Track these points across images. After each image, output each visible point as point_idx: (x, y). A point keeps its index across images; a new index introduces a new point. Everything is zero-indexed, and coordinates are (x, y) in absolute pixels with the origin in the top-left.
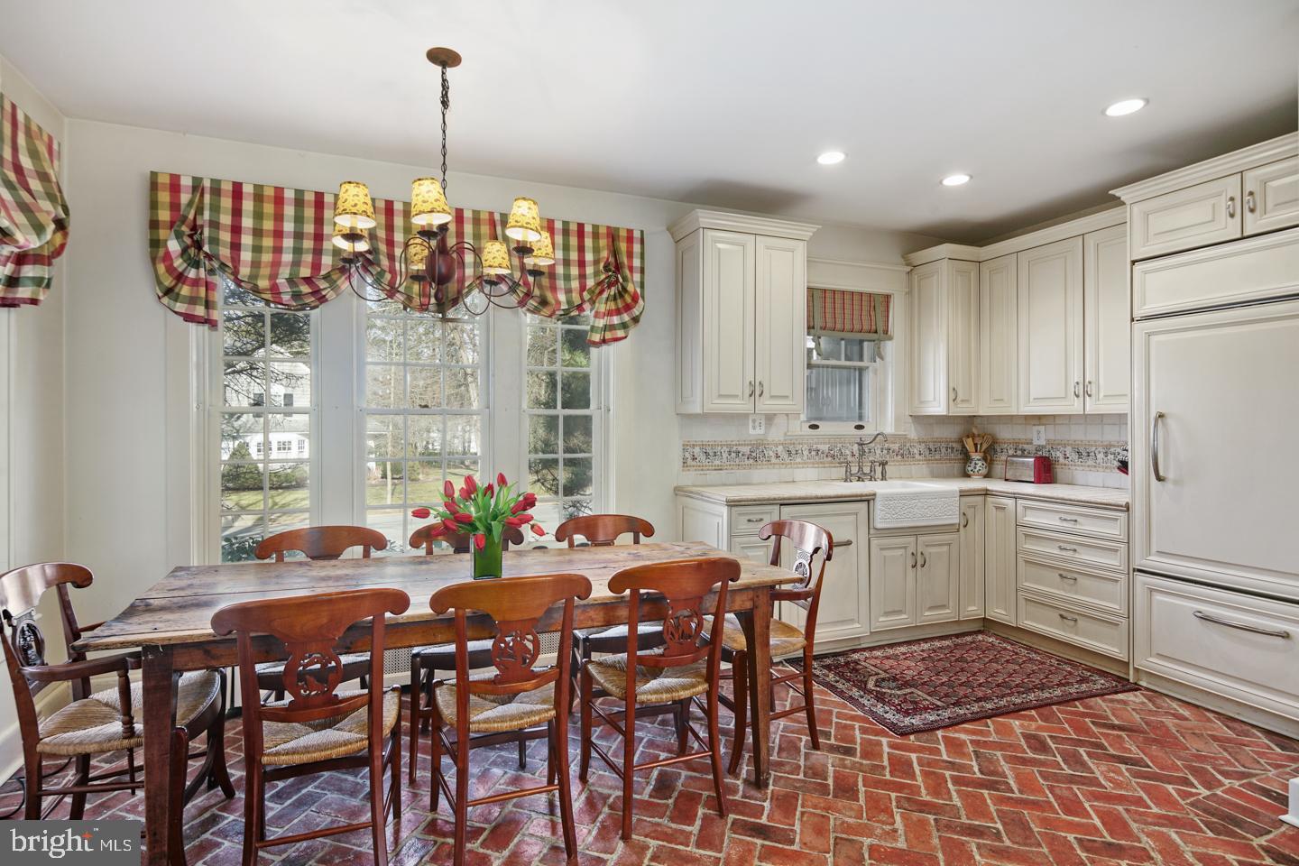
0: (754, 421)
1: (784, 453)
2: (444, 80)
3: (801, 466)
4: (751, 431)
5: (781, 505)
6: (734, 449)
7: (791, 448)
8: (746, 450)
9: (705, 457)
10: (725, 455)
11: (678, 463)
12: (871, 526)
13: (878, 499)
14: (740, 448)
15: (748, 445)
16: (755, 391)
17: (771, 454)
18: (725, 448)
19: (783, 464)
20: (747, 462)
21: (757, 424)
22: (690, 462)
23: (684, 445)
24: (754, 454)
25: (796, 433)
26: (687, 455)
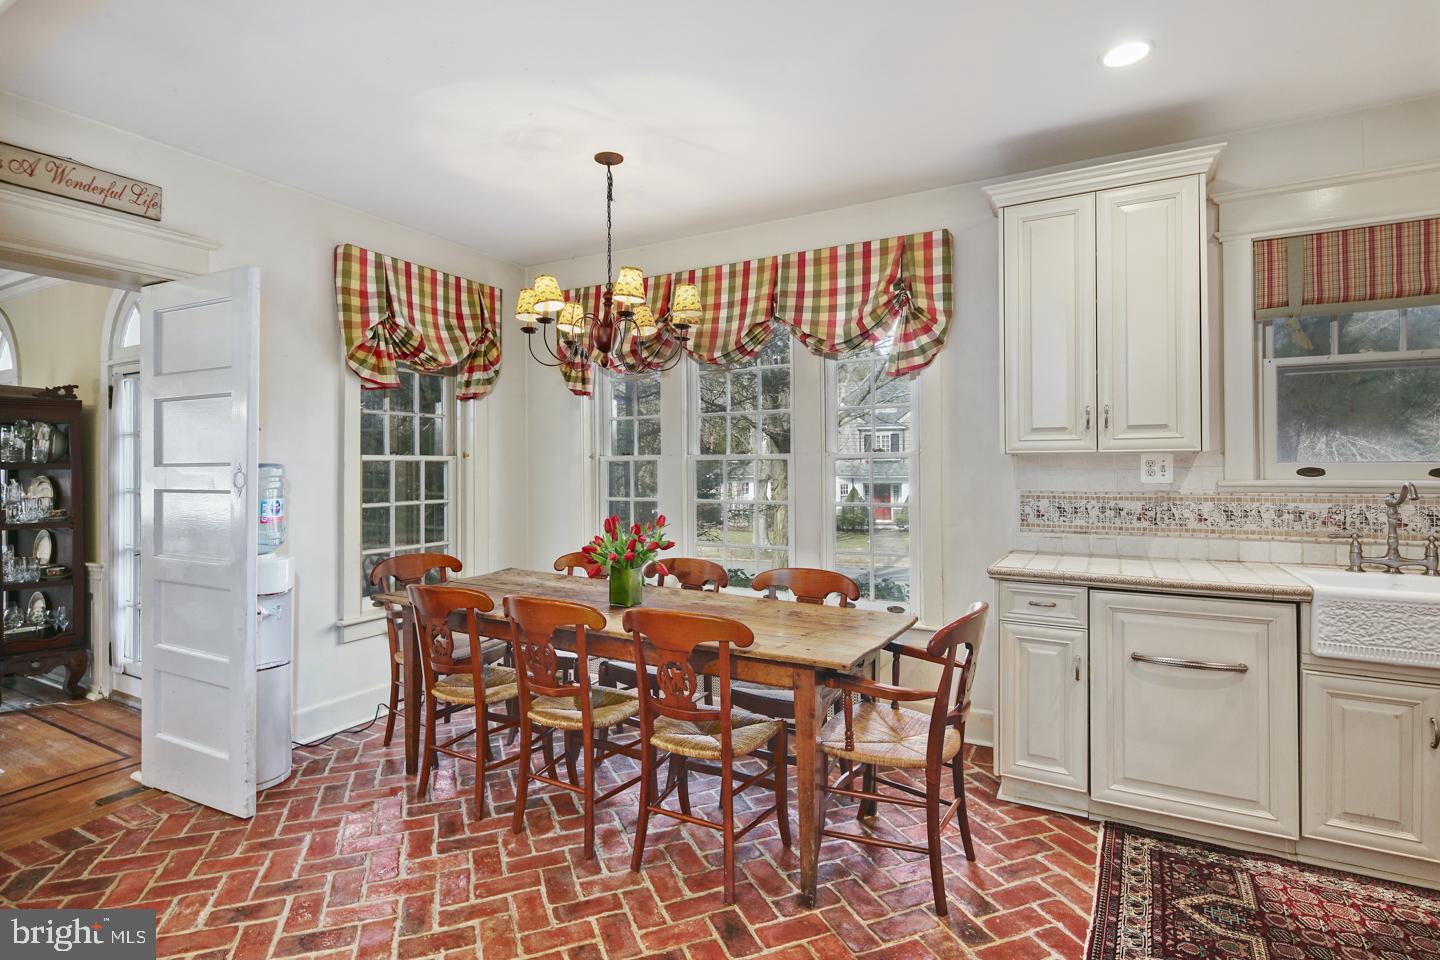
0: (1150, 464)
1: (1216, 514)
2: (610, 178)
3: (1256, 536)
4: (1144, 478)
5: (1090, 588)
6: (1112, 504)
7: (1233, 506)
8: (1136, 507)
9: (1058, 514)
10: (1094, 513)
11: (1014, 521)
12: (1304, 648)
13: (1316, 602)
14: (1121, 504)
15: (1138, 499)
16: (1097, 420)
17: (1187, 514)
18: (1093, 502)
19: (1213, 532)
20: (1136, 524)
21: (1157, 468)
22: (1032, 519)
23: (1023, 496)
24: (1152, 514)
25: (1243, 483)
26: (1028, 510)
